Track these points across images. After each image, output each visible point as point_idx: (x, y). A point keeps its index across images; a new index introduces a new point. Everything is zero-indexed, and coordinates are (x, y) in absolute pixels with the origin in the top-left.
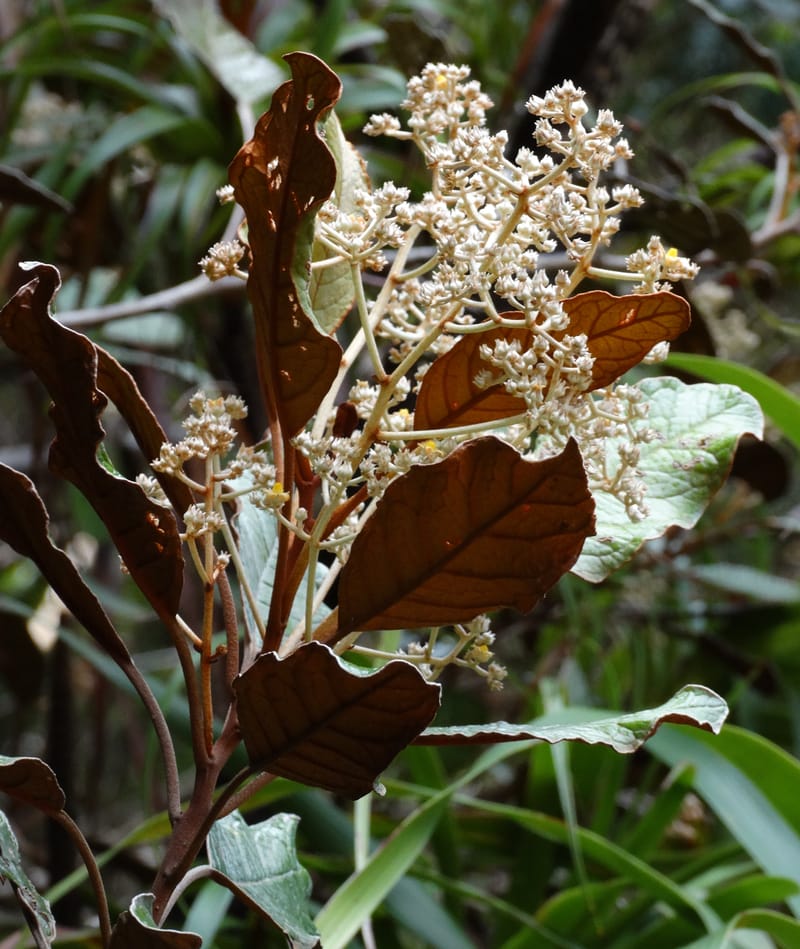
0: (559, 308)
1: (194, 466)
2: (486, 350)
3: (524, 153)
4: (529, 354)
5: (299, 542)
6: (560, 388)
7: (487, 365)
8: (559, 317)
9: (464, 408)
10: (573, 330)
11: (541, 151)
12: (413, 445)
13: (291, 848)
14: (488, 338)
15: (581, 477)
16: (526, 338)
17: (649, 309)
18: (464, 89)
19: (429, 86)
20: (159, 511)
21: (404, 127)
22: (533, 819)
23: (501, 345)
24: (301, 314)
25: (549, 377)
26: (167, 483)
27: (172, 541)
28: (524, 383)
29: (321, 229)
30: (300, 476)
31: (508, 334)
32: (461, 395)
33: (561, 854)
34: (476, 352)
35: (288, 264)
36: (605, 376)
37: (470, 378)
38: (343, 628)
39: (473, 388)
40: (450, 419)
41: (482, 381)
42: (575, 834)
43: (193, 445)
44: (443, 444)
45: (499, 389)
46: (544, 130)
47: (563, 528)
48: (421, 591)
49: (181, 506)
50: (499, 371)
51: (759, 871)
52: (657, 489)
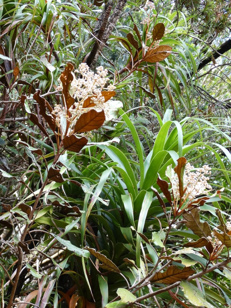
0: (101, 93)
1: (56, 113)
2: (91, 98)
3: (96, 74)
4: (97, 99)
5: (69, 122)
6: (100, 103)
7: (92, 100)
8: (101, 95)
9: (89, 105)
10: (102, 96)
11: (97, 74)
12: (82, 110)
13: (67, 158)
14: (92, 97)
15: (104, 114)
16: (96, 97)
17: (111, 93)
18: (86, 66)
19: (82, 66)
20: (53, 119)
21: (79, 71)
22: (86, 156)
23: (93, 98)
24: (69, 95)
25: (99, 102)
26: (53, 115)
27: (55, 122)
28: (96, 102)
29: (72, 84)
30: (69, 114)
31: (94, 97)
32: (88, 104)
33: (89, 160)
34: (90, 99)
35: (68, 89)
36: (106, 101)
37: (89, 102)
38: (75, 132)
39: (90, 103)
40: (87, 107)
41: (91, 102)
42: (91, 157)
43: (56, 111)
44: (86, 110)
45: (93, 103)
46: (98, 72)
47: (102, 120)
48: (84, 128)
49: (55, 118)
50: (93, 101)
51: (113, 161)
52: (110, 114)
